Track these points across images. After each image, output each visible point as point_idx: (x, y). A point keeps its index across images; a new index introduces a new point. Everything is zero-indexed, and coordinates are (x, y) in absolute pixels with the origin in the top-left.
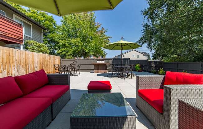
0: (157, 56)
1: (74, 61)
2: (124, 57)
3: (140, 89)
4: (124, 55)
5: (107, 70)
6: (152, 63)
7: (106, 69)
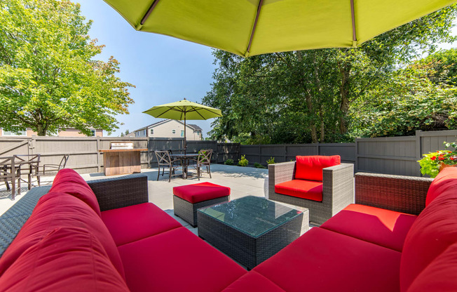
0: (224, 134)
1: (20, 144)
2: (152, 133)
3: (277, 183)
4: (152, 130)
5: (140, 164)
6: (224, 147)
7: (138, 163)
